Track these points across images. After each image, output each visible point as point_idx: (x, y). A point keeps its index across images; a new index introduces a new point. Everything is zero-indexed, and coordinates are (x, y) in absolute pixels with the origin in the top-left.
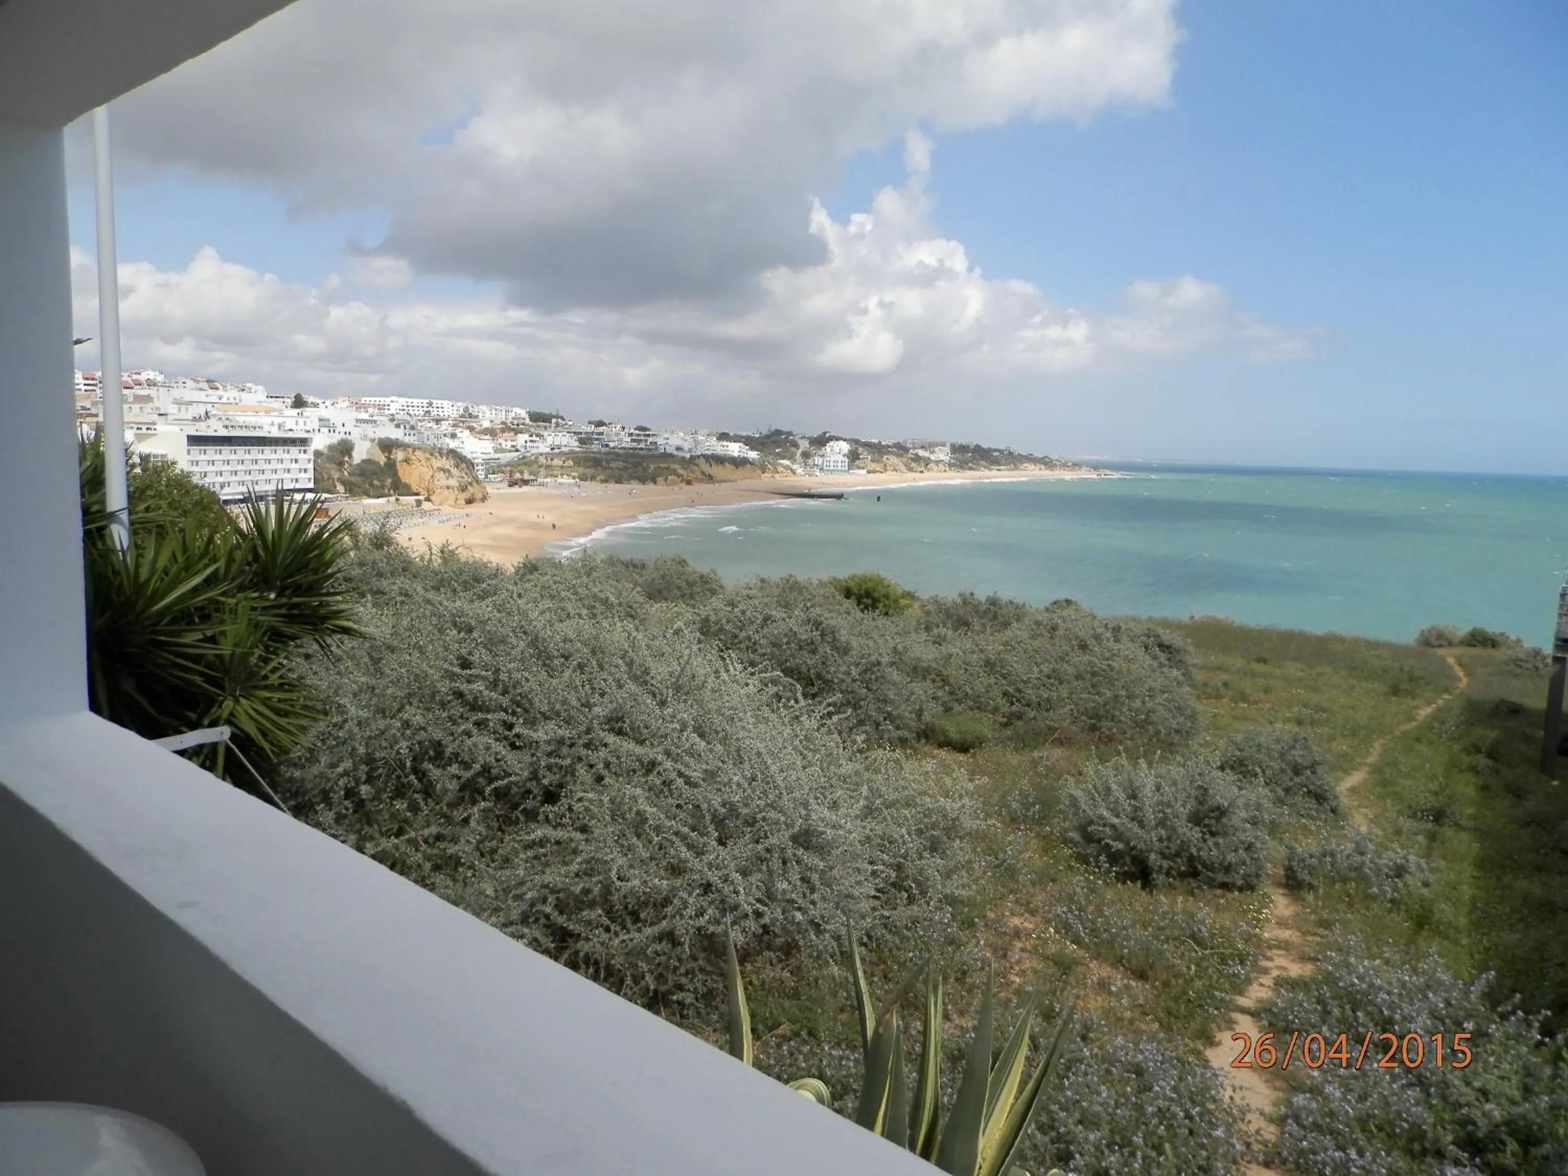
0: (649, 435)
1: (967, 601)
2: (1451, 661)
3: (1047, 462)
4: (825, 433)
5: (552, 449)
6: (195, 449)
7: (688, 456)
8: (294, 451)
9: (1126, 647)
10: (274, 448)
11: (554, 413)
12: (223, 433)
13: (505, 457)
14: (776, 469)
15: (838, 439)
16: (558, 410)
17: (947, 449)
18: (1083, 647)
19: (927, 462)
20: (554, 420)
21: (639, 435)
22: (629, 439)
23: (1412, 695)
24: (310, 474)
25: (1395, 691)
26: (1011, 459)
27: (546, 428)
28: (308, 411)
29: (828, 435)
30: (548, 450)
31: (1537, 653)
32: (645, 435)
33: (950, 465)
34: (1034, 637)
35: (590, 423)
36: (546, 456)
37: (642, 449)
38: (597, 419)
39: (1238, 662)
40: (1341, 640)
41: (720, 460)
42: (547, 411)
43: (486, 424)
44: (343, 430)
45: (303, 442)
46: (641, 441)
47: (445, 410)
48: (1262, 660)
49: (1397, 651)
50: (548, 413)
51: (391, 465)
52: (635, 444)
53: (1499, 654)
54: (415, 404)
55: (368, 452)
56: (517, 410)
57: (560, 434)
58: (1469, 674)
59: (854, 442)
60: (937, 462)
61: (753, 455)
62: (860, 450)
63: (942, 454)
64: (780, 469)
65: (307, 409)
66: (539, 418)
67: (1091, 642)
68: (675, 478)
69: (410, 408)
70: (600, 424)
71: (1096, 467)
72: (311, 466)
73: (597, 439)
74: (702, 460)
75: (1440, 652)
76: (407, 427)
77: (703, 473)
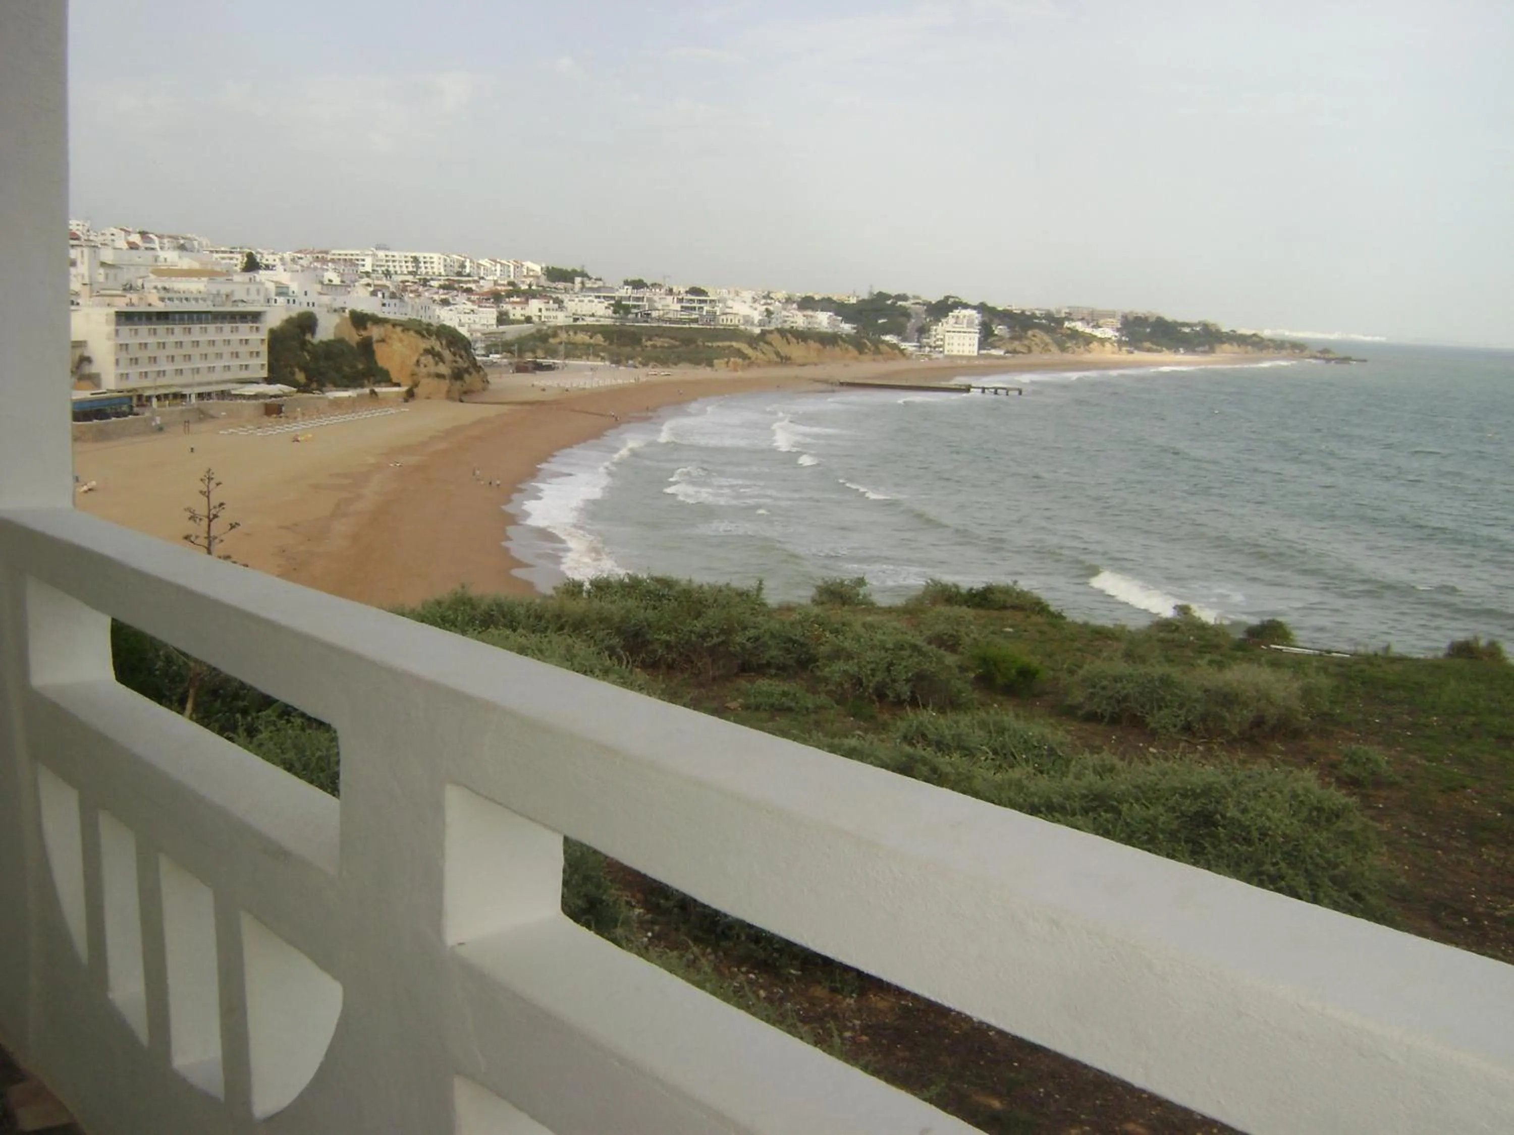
0: (705, 301)
4: (947, 298)
5: (576, 320)
6: (125, 329)
7: (757, 331)
8: (244, 327)
10: (219, 325)
11: (579, 270)
12: (160, 307)
13: (511, 332)
14: (877, 348)
15: (966, 306)
16: (583, 266)
17: (1117, 323)
19: (1088, 339)
20: (578, 280)
21: (693, 301)
22: (678, 307)
24: (264, 360)
27: (566, 291)
28: (262, 275)
29: (951, 300)
30: (570, 321)
32: (700, 301)
33: (1121, 344)
35: (626, 283)
36: (567, 328)
37: (695, 321)
38: (636, 278)
41: (802, 336)
42: (568, 266)
43: (487, 285)
44: (304, 300)
45: (255, 317)
46: (694, 309)
47: (435, 265)
50: (569, 269)
51: (366, 346)
52: (685, 315)
54: (397, 258)
55: (337, 327)
56: (529, 264)
57: (586, 300)
59: (987, 311)
60: (1103, 340)
61: (847, 328)
62: (996, 321)
63: (1110, 330)
64: (883, 347)
65: (261, 272)
66: (556, 275)
68: (739, 361)
69: (390, 264)
70: (638, 284)
72: (264, 349)
73: (635, 307)
74: (776, 336)
76: (387, 295)
77: (777, 354)
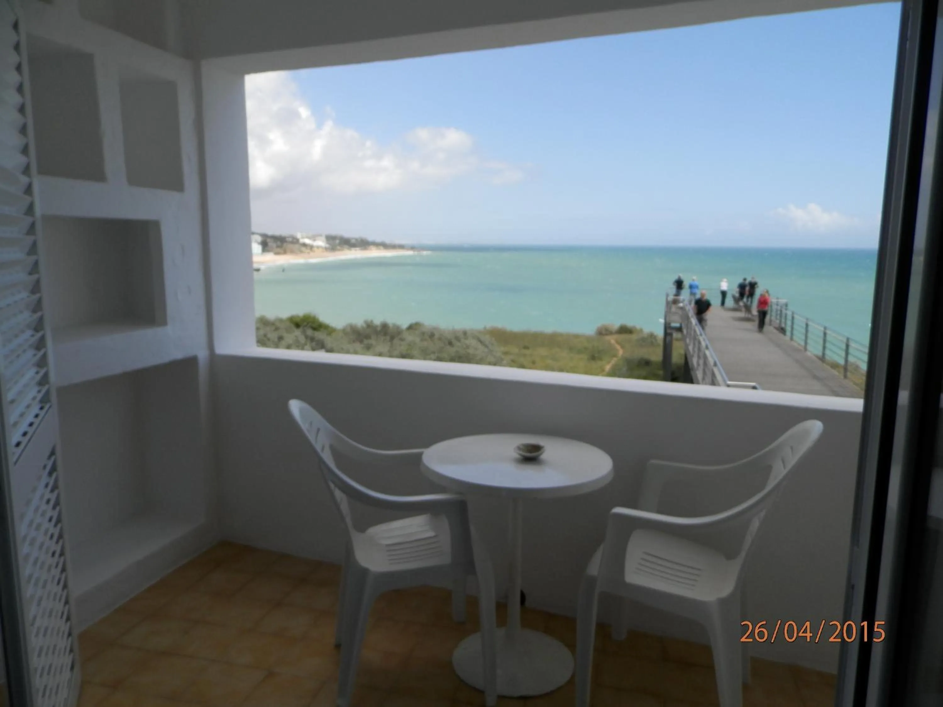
1: (369, 325)
2: (613, 341)
3: (385, 246)
9: (473, 342)
17: (323, 238)
18: (450, 343)
19: (311, 247)
23: (600, 359)
25: (593, 358)
26: (364, 244)
31: (652, 336)
33: (326, 249)
34: (422, 340)
39: (515, 350)
40: (561, 335)
48: (526, 348)
49: (588, 339)
53: (634, 337)
58: (622, 347)
59: (265, 236)
60: (318, 247)
62: (268, 240)
63: (321, 243)
67: (454, 341)
71: (413, 248)
75: (608, 338)
